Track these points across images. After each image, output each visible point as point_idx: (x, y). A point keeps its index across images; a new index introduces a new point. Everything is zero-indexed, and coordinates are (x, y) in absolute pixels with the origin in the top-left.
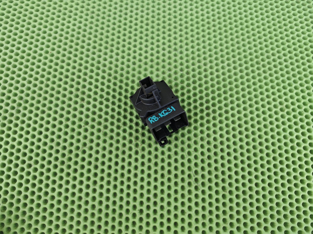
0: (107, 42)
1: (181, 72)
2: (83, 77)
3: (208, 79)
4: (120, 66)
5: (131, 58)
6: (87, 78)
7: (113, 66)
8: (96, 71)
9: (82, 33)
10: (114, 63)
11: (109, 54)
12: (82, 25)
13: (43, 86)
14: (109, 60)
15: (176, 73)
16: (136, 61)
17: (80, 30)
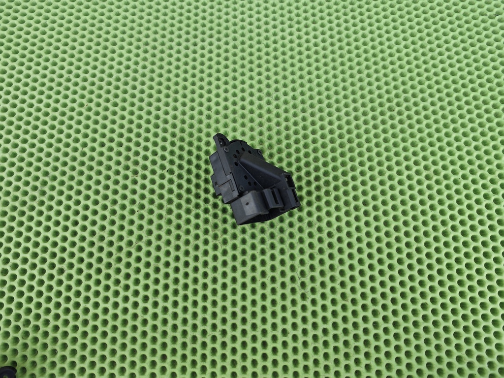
0: (168, 88)
1: (278, 128)
2: (134, 139)
3: (318, 136)
4: (188, 121)
5: (203, 109)
6: (141, 140)
7: (177, 122)
8: (153, 130)
9: (132, 75)
10: (180, 117)
11: (172, 104)
12: (131, 63)
13: (77, 154)
14: (172, 113)
15: (269, 129)
16: (212, 113)
17: (129, 71)
